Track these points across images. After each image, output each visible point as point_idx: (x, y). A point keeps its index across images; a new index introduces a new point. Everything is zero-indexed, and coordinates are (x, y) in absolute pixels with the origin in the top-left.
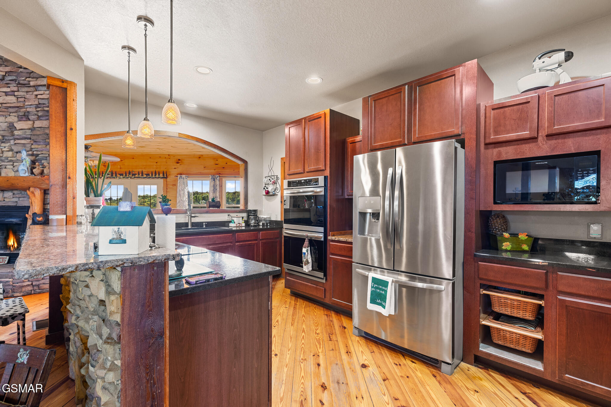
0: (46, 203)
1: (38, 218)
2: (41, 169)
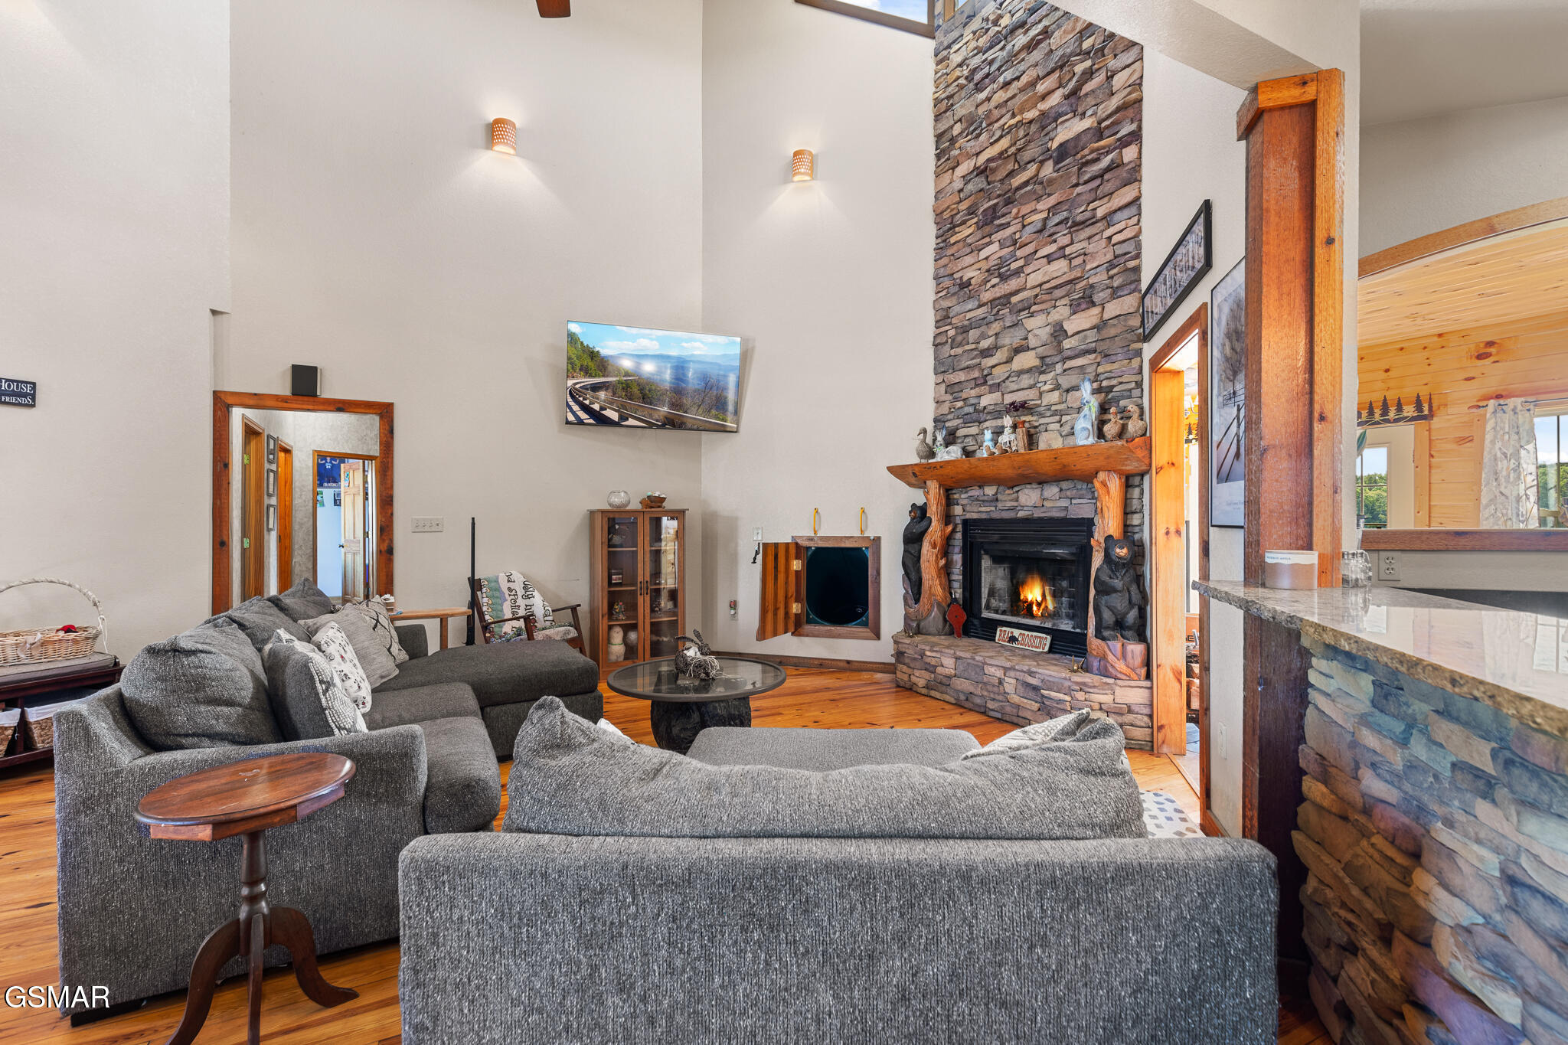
0: (1128, 510)
1: (1118, 550)
2: (1121, 422)
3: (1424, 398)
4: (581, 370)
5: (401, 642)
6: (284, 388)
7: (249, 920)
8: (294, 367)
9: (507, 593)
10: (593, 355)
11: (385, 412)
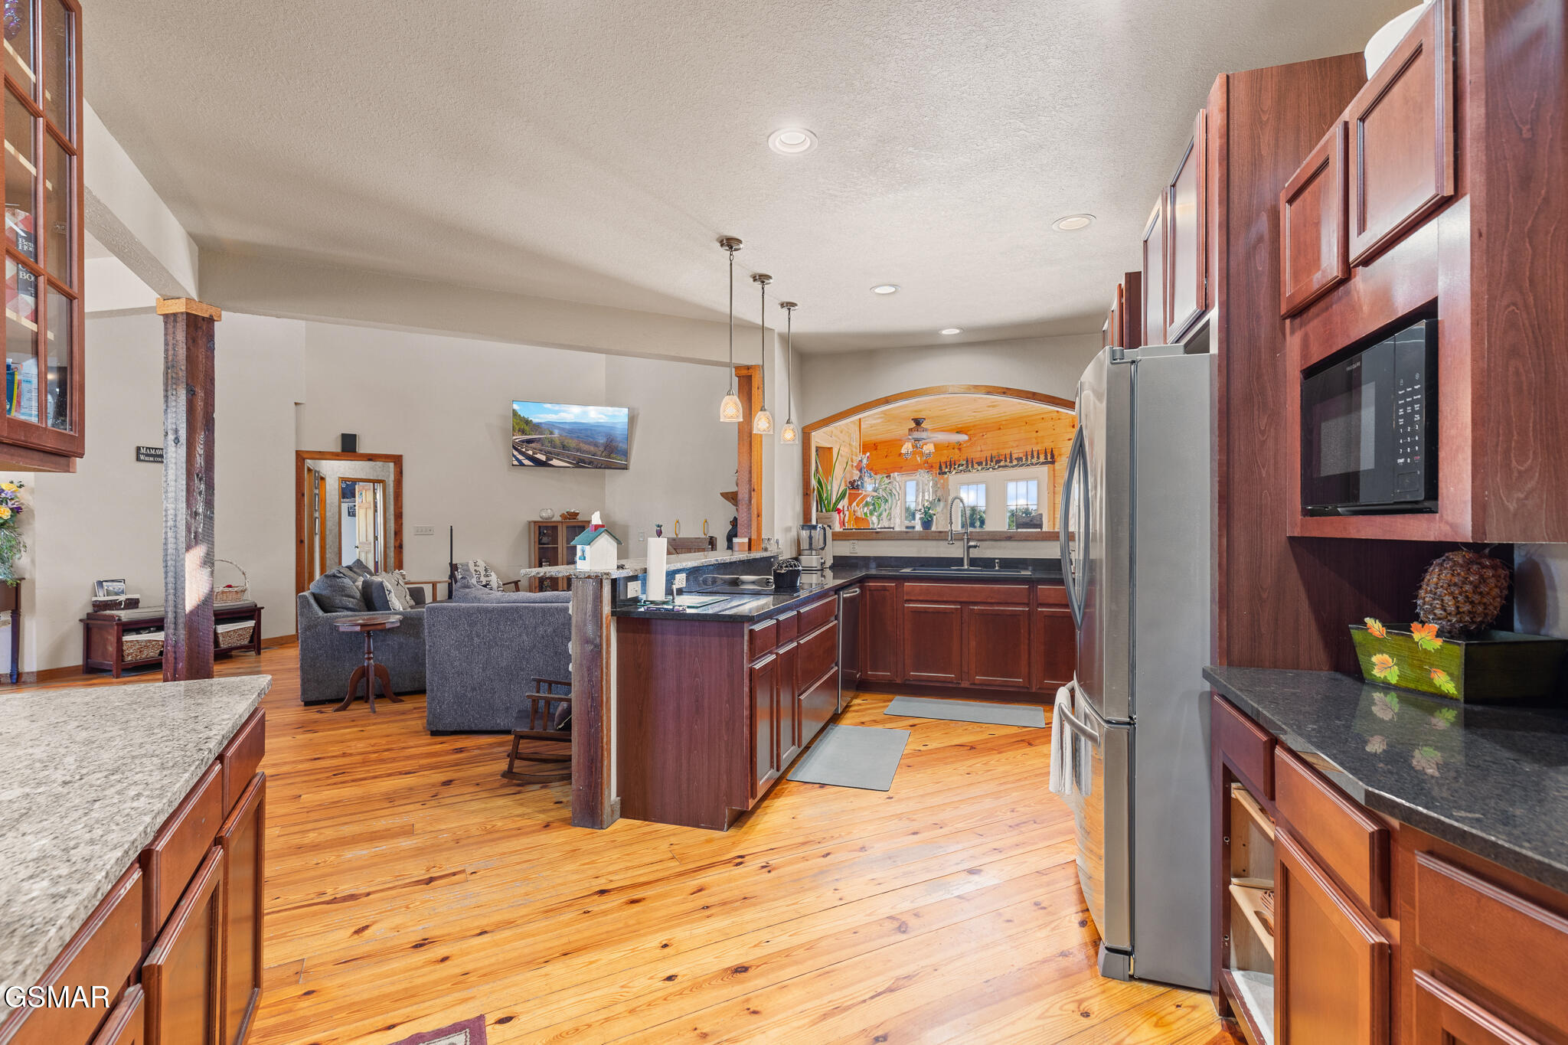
3: (1049, 451)
4: (519, 431)
5: (411, 595)
6: (337, 447)
7: (368, 666)
8: (343, 435)
9: (474, 573)
10: (527, 422)
11: (397, 460)
